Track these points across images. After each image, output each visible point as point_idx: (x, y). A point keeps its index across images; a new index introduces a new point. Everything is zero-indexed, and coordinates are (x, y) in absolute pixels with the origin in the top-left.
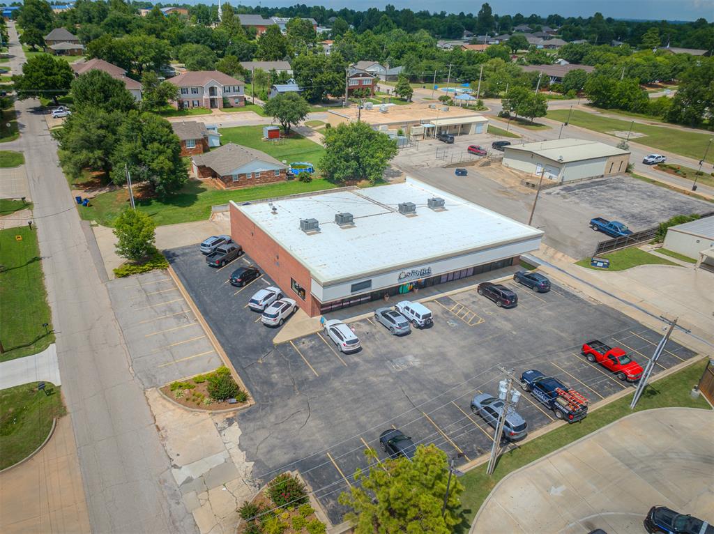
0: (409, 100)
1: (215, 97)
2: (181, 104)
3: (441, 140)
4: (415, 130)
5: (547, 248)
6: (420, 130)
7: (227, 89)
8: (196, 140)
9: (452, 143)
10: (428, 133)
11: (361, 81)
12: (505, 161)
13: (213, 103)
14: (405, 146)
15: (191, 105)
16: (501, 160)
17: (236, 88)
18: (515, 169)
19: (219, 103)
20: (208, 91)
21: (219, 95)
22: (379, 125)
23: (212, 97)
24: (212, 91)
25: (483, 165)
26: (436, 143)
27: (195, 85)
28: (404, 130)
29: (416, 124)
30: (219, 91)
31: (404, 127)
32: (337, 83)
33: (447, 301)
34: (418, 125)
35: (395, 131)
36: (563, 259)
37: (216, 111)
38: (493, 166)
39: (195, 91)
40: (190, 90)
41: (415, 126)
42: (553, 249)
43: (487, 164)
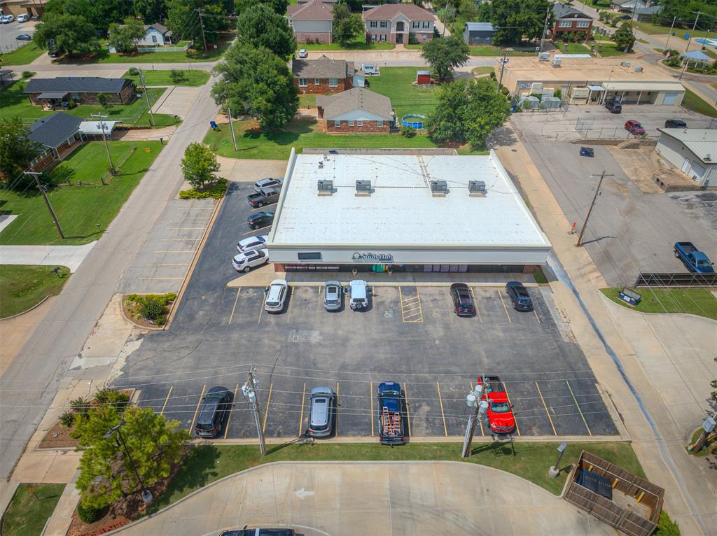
0: (626, 51)
1: (401, 32)
2: (369, 38)
3: (606, 107)
4: (576, 91)
5: (589, 264)
6: (584, 92)
7: (416, 24)
8: (338, 79)
9: (619, 112)
10: (595, 97)
11: (575, 23)
12: (660, 146)
13: (399, 39)
14: (552, 109)
15: (378, 39)
16: (655, 143)
17: (426, 24)
18: (664, 159)
19: (405, 39)
20: (396, 26)
21: (406, 32)
22: (532, 82)
23: (398, 32)
24: (400, 26)
25: (627, 147)
26: (599, 109)
27: (384, 19)
28: (564, 91)
29: (581, 84)
30: (407, 26)
31: (565, 87)
32: (533, 25)
33: (411, 291)
34: (582, 87)
35: (552, 90)
36: (593, 281)
37: (400, 47)
38: (641, 150)
39: (384, 24)
40: (379, 24)
41: (578, 87)
42: (595, 266)
43: (635, 146)
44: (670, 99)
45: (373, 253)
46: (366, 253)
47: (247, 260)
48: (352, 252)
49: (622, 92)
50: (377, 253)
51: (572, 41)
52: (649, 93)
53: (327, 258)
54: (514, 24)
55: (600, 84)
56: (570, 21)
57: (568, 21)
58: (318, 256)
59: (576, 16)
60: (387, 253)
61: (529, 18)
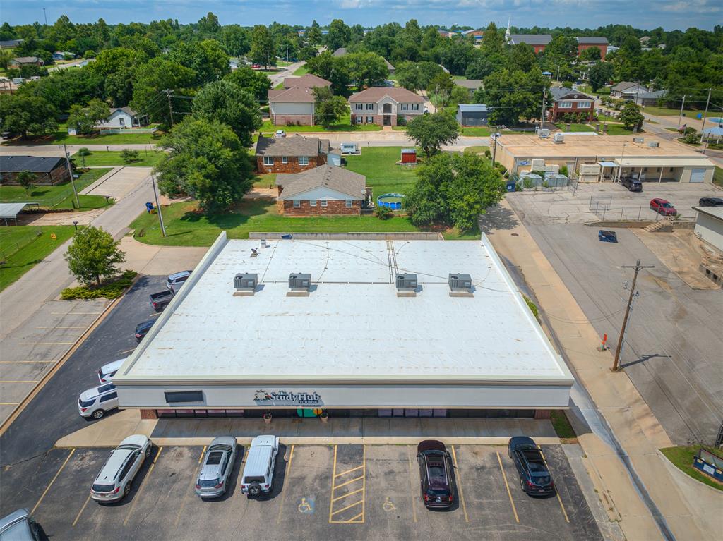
0: (635, 130)
1: (389, 114)
2: (354, 120)
3: (624, 185)
4: (584, 168)
5: (636, 401)
6: (595, 169)
7: (405, 106)
8: (309, 157)
9: (639, 190)
10: (609, 174)
11: (575, 104)
12: (699, 229)
13: (387, 121)
14: (558, 188)
15: (365, 120)
16: (693, 226)
17: (415, 106)
18: (709, 244)
19: (394, 121)
20: (382, 108)
21: (394, 113)
22: (531, 158)
23: (385, 114)
24: (387, 107)
25: (659, 230)
26: (614, 188)
27: (370, 102)
28: (570, 168)
29: (590, 161)
30: (394, 107)
31: (571, 163)
32: (530, 104)
33: (351, 455)
34: (592, 163)
35: (556, 167)
36: (647, 433)
37: (387, 129)
38: (677, 233)
39: (370, 107)
40: (365, 106)
41: (587, 163)
42: (646, 406)
43: (667, 229)
44: (697, 176)
45: (288, 390)
46: (277, 390)
47: (98, 399)
48: (254, 390)
49: (639, 168)
50: (296, 391)
51: (575, 121)
52: (672, 169)
53: (214, 400)
54: (509, 103)
55: (612, 159)
56: (571, 102)
57: (568, 102)
58: (198, 396)
59: (576, 97)
60: (310, 391)
61: (525, 98)
